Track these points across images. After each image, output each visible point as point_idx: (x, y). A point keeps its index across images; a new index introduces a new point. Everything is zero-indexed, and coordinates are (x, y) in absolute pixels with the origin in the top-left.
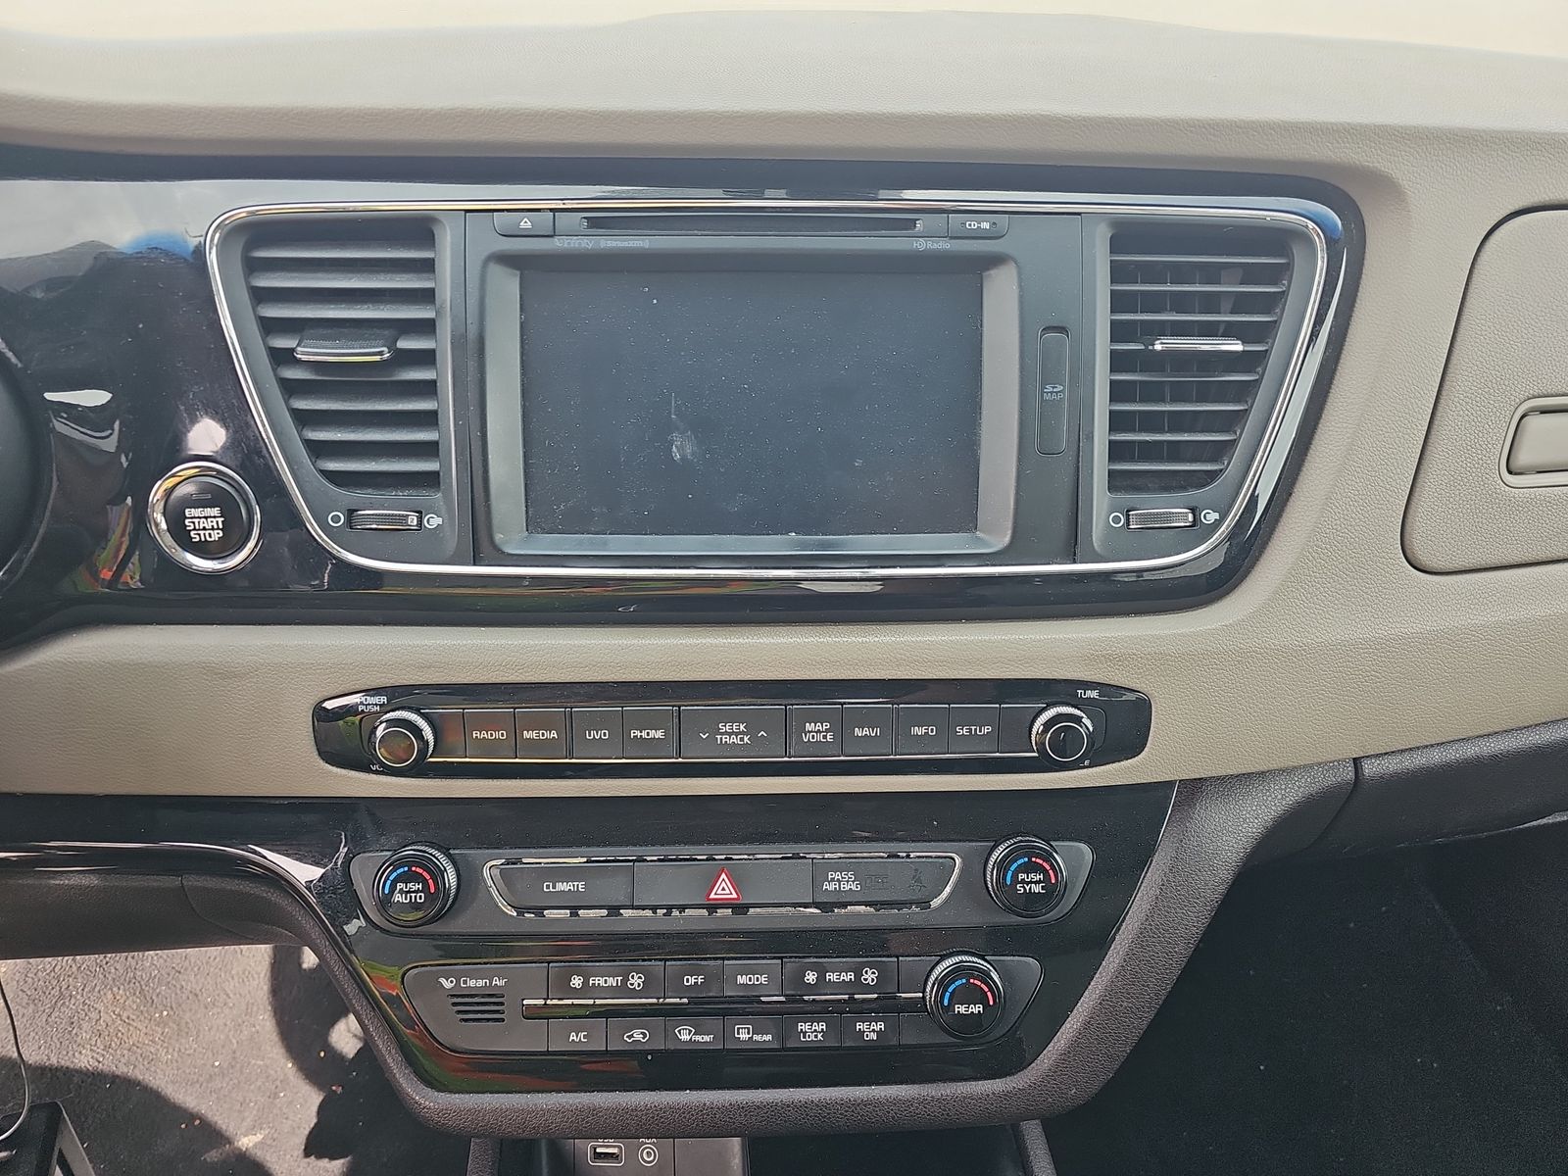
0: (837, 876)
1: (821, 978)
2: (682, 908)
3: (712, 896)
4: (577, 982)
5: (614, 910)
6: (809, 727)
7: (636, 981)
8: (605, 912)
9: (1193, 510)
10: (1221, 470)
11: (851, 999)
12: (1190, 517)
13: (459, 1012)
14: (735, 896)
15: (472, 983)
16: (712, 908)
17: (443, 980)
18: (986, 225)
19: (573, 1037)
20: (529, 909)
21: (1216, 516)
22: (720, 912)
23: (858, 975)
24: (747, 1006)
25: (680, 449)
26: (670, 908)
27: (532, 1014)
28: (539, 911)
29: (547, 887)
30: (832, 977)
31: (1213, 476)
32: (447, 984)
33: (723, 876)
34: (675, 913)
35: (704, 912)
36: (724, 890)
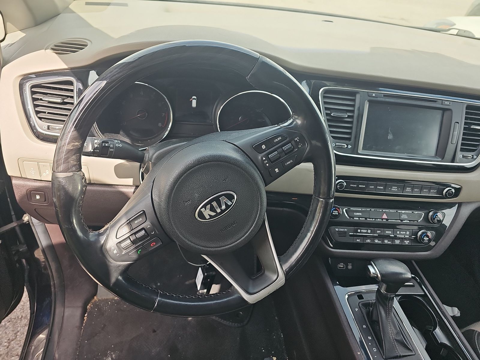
0: (404, 215)
1: (400, 233)
2: (377, 219)
3: (383, 217)
4: (359, 231)
5: (366, 218)
6: (407, 188)
7: (369, 231)
8: (364, 219)
9: (472, 156)
10: (477, 149)
11: (405, 237)
12: (472, 157)
13: (338, 235)
14: (387, 217)
15: (341, 230)
16: (382, 219)
17: (336, 229)
18: (448, 103)
19: (357, 240)
20: (352, 217)
21: (476, 157)
22: (384, 220)
23: (406, 233)
24: (388, 237)
25: (389, 137)
26: (375, 219)
27: (351, 236)
28: (353, 218)
29: (355, 214)
30: (401, 232)
31: (476, 150)
32: (337, 230)
33: (385, 214)
34: (376, 220)
35: (381, 220)
36: (385, 216)
